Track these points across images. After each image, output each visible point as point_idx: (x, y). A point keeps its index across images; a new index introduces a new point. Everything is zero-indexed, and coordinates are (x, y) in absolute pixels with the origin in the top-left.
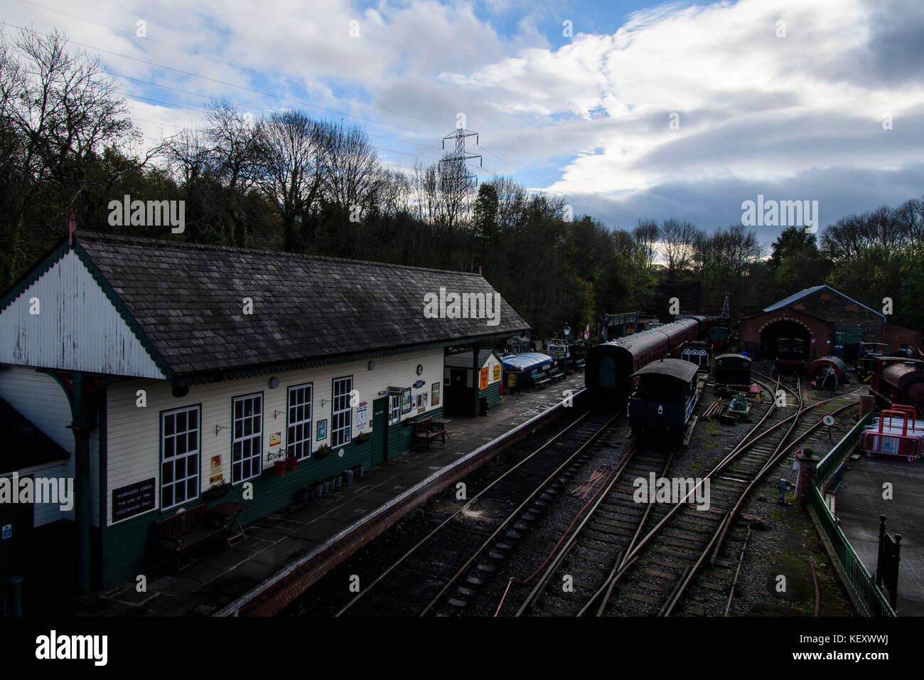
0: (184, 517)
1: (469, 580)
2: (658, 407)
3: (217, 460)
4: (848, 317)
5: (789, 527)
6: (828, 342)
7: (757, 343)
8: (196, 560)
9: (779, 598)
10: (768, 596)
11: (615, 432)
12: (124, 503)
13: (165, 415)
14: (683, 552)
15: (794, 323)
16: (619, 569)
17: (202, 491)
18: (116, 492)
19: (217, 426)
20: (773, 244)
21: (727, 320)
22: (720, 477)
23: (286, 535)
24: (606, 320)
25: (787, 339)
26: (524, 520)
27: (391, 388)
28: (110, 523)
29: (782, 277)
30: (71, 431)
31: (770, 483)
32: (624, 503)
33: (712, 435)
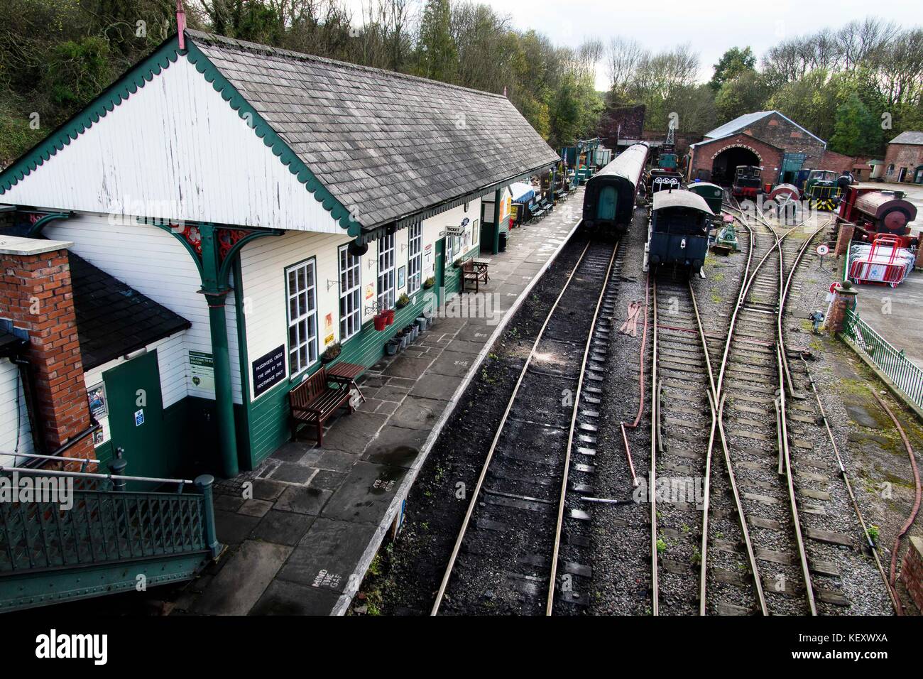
0: (309, 384)
1: (583, 428)
2: (681, 241)
3: (329, 317)
4: (792, 144)
5: (833, 357)
6: (776, 169)
7: (708, 171)
8: (329, 428)
9: (865, 427)
10: (854, 425)
11: (622, 265)
12: (262, 376)
13: (289, 271)
14: (756, 386)
15: (747, 150)
16: (717, 407)
17: (320, 354)
18: (256, 364)
19: (328, 281)
20: (715, 66)
21: (673, 146)
22: (745, 309)
23: (405, 394)
24: (580, 146)
25: (746, 166)
26: (594, 361)
27: (449, 228)
28: (253, 399)
29: (724, 101)
30: (203, 296)
31: (791, 313)
32: (673, 338)
33: (715, 267)
